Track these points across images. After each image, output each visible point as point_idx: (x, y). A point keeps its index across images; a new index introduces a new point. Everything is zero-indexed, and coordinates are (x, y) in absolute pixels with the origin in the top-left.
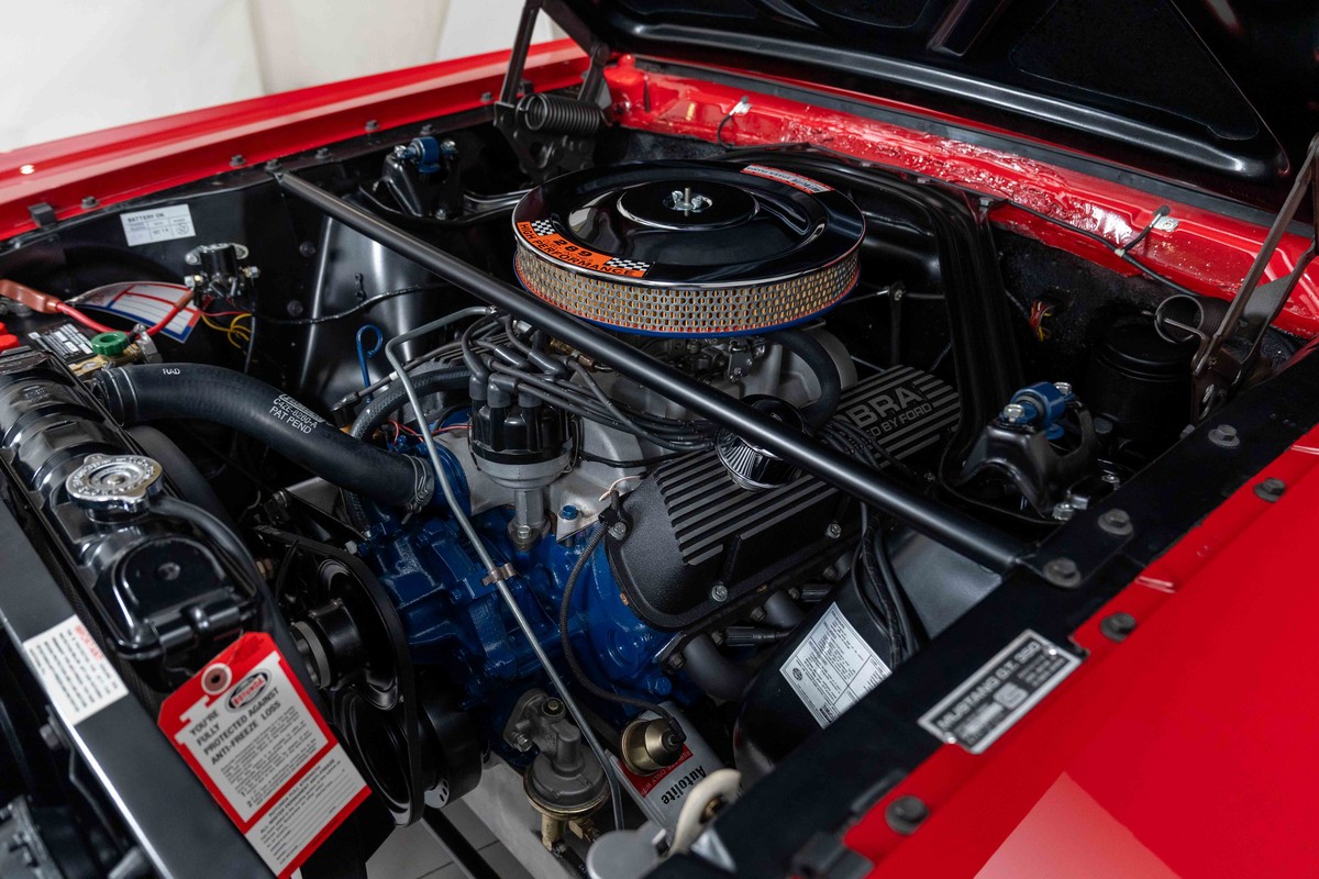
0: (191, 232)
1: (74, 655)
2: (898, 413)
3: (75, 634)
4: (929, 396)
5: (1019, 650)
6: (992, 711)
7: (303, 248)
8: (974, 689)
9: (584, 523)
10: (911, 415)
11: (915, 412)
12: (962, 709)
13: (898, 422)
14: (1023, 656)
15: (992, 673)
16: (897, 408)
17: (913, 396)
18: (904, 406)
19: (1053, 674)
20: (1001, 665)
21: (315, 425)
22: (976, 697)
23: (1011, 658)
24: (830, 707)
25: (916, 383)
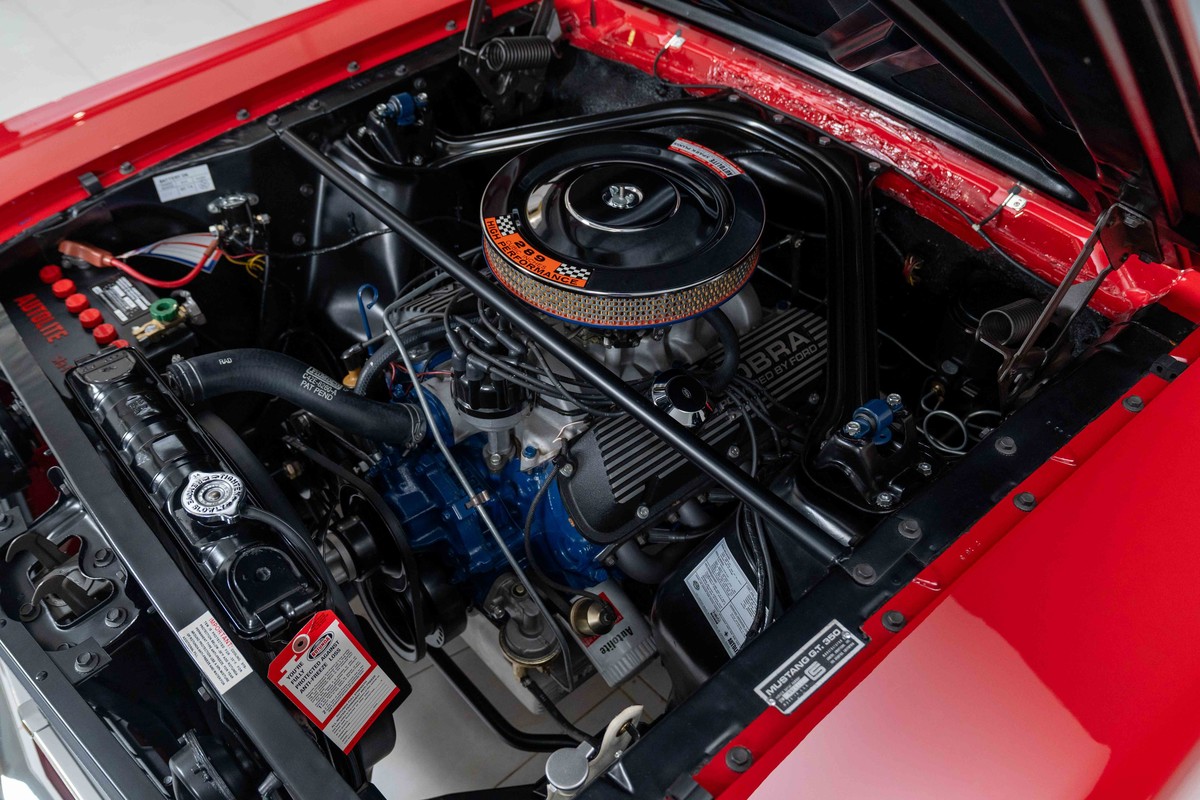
0: (211, 187)
1: (213, 642)
2: (790, 356)
3: (211, 626)
4: (816, 338)
5: (825, 635)
6: (802, 681)
7: (303, 189)
8: (792, 665)
9: (542, 460)
10: (799, 357)
11: (803, 354)
12: (783, 680)
13: (789, 363)
14: (827, 641)
15: (806, 653)
16: (788, 352)
17: (802, 339)
18: (794, 349)
19: (846, 654)
20: (812, 647)
21: (335, 393)
22: (793, 671)
23: (819, 641)
24: (718, 613)
25: (806, 326)
